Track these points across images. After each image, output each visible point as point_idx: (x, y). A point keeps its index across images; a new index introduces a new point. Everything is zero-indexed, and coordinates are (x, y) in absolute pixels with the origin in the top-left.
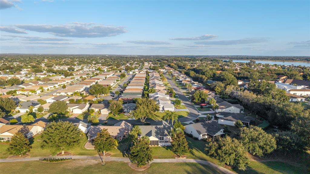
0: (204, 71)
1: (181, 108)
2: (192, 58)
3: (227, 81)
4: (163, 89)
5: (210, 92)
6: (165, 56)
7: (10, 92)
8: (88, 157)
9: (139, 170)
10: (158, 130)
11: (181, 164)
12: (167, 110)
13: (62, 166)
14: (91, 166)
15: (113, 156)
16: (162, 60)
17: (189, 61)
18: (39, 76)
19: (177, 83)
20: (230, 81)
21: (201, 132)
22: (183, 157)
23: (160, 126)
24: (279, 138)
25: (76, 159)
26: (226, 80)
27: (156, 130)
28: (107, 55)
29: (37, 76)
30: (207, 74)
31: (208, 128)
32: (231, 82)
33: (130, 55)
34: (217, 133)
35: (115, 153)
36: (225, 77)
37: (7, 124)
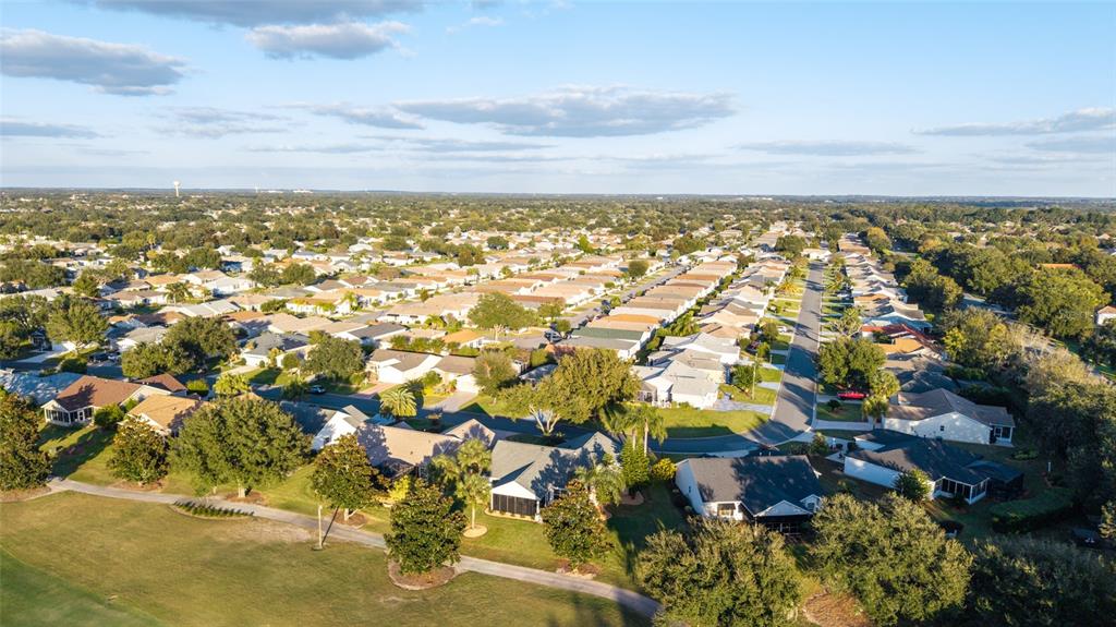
0: (972, 263)
1: (752, 401)
2: (986, 209)
3: (1038, 306)
4: (744, 324)
5: (922, 348)
6: (884, 197)
7: (269, 304)
8: (299, 517)
9: (403, 586)
10: (554, 466)
11: (555, 595)
12: (682, 401)
13: (208, 531)
14: (282, 544)
15: (370, 528)
16: (852, 213)
17: (971, 219)
18: (391, 261)
19: (835, 304)
20: (1053, 310)
21: (715, 493)
22: (583, 570)
23: (570, 452)
24: (992, 562)
25: (262, 518)
26: (1032, 303)
27: (551, 463)
28: (660, 196)
29: (386, 260)
30: (985, 273)
31: (756, 483)
32: (1053, 314)
33: (745, 197)
34: (772, 505)
35: (379, 520)
36: (1033, 290)
37: (177, 393)
